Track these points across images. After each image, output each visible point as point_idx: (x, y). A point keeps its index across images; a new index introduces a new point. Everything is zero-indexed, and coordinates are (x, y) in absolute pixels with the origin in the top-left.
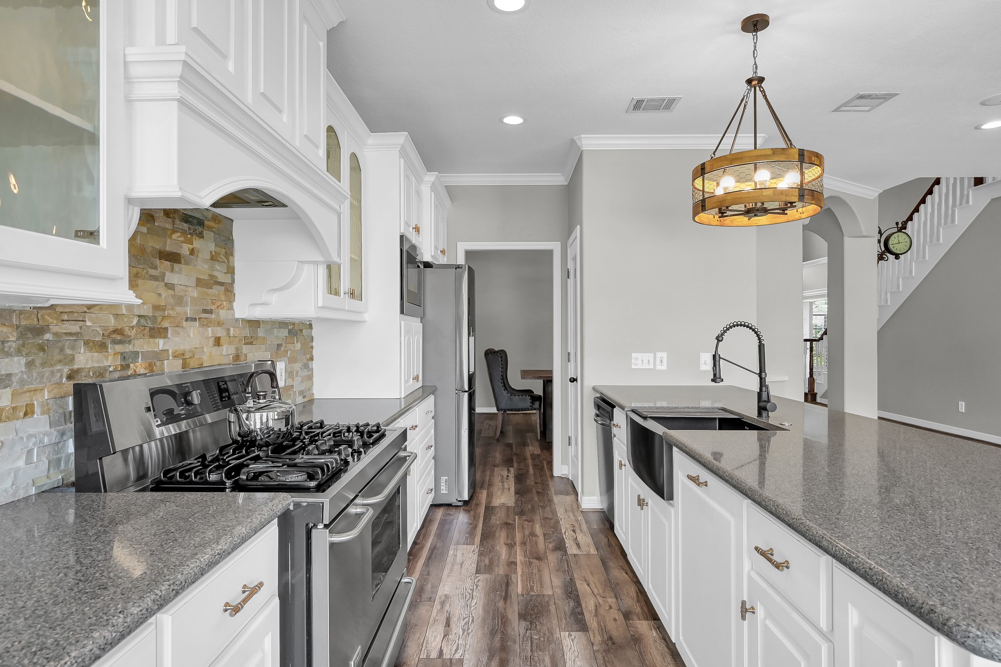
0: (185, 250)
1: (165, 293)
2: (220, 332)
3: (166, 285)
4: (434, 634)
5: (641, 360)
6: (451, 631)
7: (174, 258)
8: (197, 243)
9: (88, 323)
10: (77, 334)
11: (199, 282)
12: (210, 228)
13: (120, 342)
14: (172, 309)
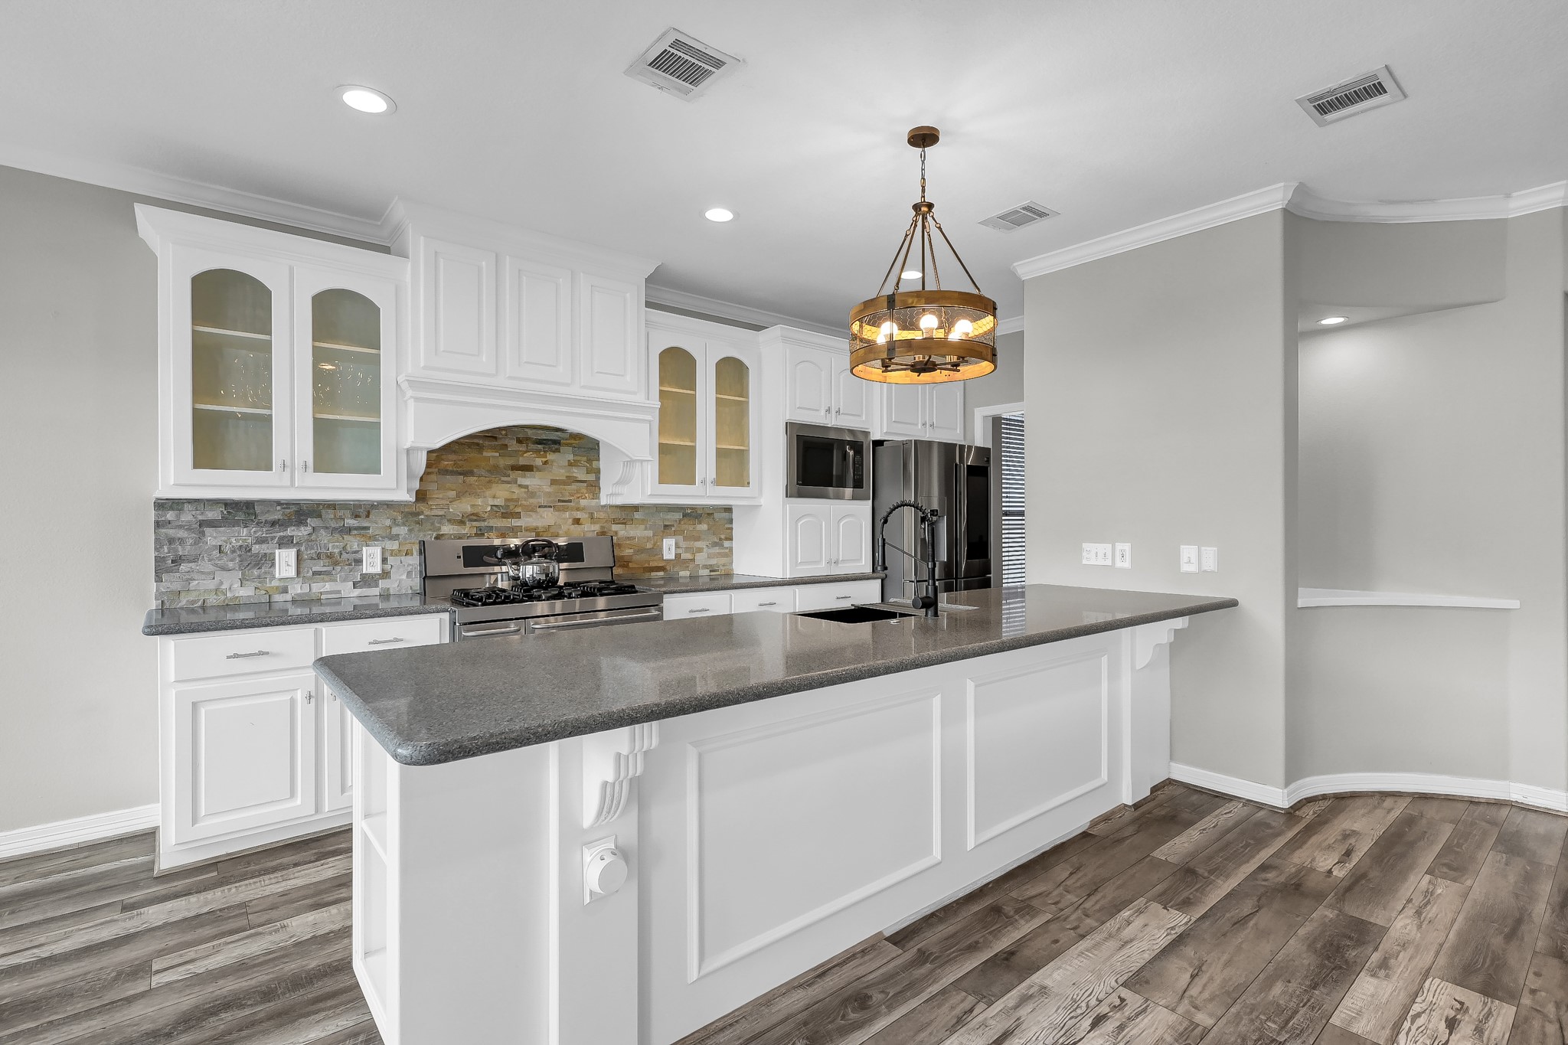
0: (539, 462)
1: (516, 490)
2: (580, 515)
3: (519, 485)
5: (1095, 553)
7: (528, 468)
8: (550, 456)
9: (451, 510)
10: (441, 516)
11: (553, 482)
12: (568, 445)
13: (475, 520)
14: (525, 501)
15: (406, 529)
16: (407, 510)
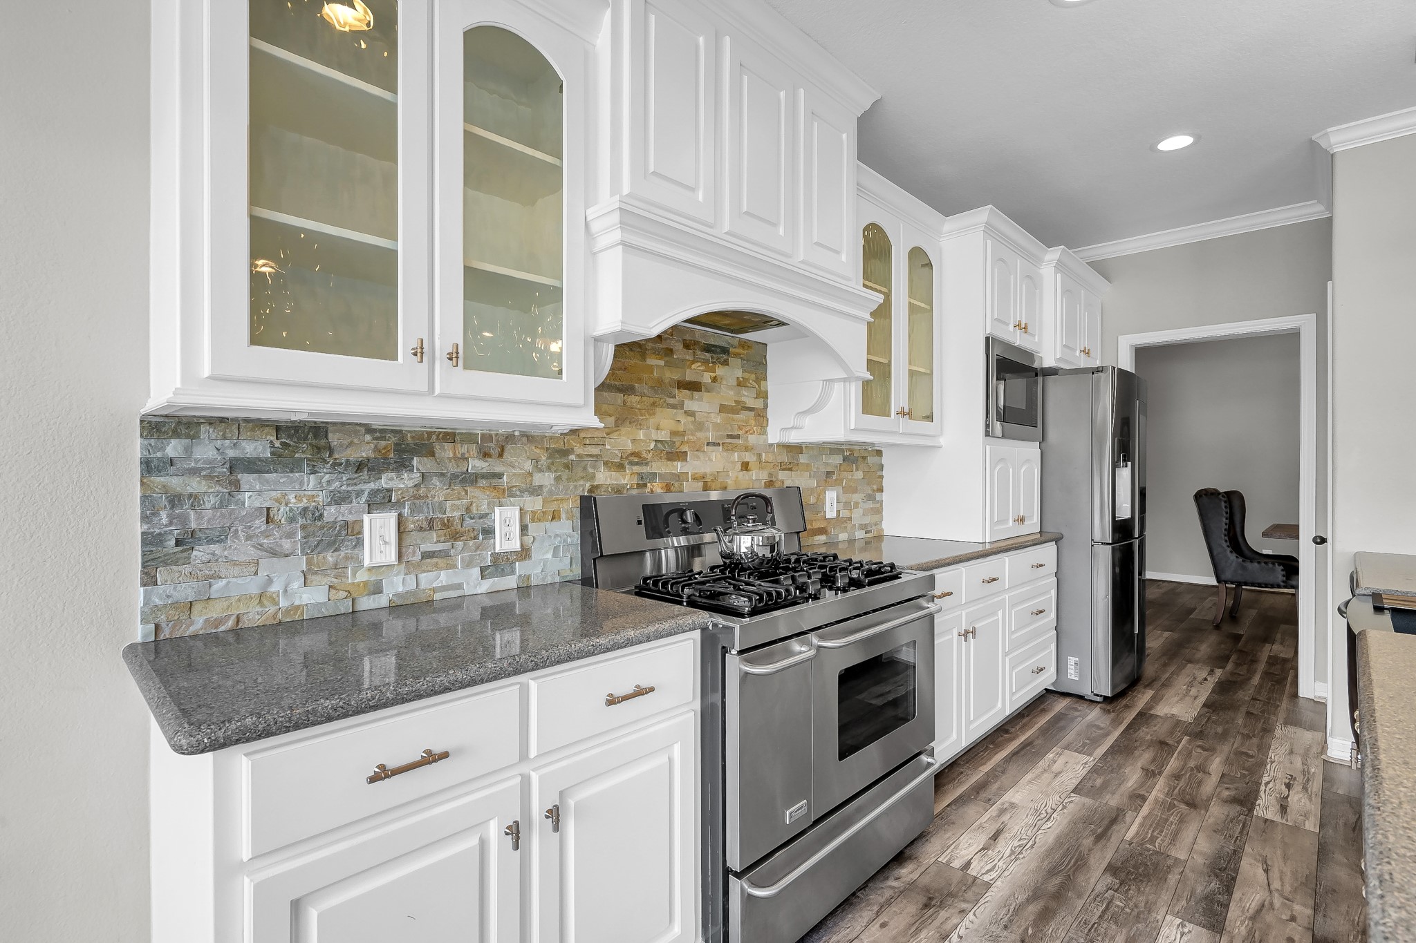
0: (706, 378)
1: (684, 420)
2: (748, 457)
3: (685, 412)
4: (970, 841)
6: (995, 847)
7: (694, 386)
8: (720, 371)
9: (608, 447)
10: (596, 456)
11: (723, 409)
12: (737, 355)
13: (637, 464)
14: (692, 434)
15: (552, 476)
16: (553, 446)
